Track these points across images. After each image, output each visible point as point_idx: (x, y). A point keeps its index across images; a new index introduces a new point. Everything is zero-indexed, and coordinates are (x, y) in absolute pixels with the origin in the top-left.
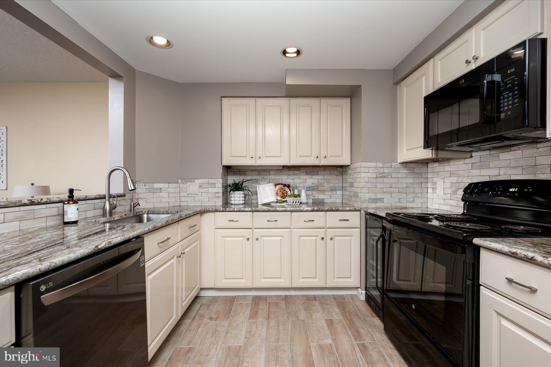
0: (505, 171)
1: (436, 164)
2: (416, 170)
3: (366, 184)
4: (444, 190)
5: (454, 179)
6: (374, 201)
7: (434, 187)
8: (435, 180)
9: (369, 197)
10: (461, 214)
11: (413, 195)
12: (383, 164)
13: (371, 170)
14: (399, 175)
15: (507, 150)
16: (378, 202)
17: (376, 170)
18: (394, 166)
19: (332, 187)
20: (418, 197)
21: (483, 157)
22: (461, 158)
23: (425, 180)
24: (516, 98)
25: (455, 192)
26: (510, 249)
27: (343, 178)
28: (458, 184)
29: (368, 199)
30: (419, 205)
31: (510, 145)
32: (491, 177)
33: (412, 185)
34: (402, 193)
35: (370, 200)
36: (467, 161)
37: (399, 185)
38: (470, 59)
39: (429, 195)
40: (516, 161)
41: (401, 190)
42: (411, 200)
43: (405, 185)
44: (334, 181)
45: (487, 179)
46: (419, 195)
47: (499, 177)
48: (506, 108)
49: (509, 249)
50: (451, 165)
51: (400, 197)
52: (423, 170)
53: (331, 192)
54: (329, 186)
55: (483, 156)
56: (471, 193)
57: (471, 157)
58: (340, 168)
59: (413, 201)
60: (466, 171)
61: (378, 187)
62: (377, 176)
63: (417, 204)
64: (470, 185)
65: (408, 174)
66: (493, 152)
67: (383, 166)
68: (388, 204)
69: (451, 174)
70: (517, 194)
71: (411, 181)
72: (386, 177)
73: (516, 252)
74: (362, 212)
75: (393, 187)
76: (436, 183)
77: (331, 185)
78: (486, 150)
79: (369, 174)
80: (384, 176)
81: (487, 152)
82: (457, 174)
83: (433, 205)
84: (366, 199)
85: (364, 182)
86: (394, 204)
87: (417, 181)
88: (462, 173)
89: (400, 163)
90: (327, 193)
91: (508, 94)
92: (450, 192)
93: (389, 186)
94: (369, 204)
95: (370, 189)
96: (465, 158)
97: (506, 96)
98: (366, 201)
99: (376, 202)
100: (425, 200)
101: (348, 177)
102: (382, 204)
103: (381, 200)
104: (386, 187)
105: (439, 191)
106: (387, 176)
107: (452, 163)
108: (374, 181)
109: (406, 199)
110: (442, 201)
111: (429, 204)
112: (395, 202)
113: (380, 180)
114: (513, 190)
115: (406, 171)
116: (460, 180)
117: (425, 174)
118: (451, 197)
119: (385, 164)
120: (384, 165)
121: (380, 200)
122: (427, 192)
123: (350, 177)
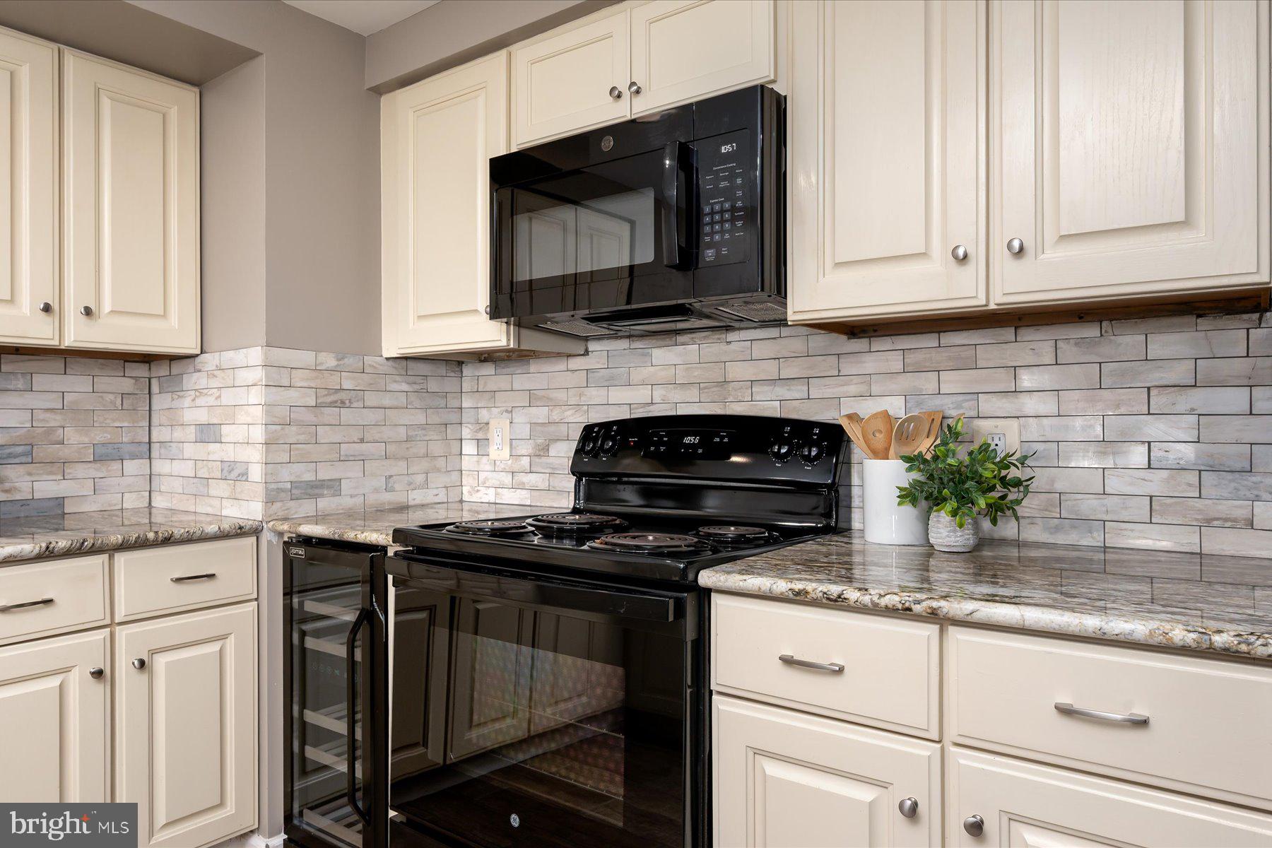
0: (664, 393)
1: (488, 369)
2: (433, 385)
3: (282, 429)
4: (511, 445)
5: (540, 414)
6: (309, 491)
7: (480, 436)
8: (484, 415)
9: (293, 479)
10: (569, 511)
11: (425, 464)
12: (339, 360)
13: (299, 378)
14: (387, 400)
15: (668, 342)
16: (322, 496)
17: (317, 378)
18: (370, 365)
19: (103, 444)
20: (439, 470)
21: (614, 356)
22: (559, 355)
23: (453, 417)
24: (739, 218)
25: (543, 451)
26: (790, 586)
27: (154, 407)
28: (552, 428)
29: (289, 486)
30: (440, 495)
31: (674, 331)
32: (634, 409)
33: (423, 432)
34: (396, 458)
35: (296, 488)
36: (576, 363)
37: (387, 433)
38: (623, 87)
39: (467, 463)
40: (687, 369)
41: (392, 448)
42: (420, 479)
43: (402, 432)
44: (114, 421)
45: (623, 414)
46: (441, 463)
47: (652, 408)
48: (717, 237)
49: (789, 583)
50: (532, 370)
51: (388, 474)
52: (450, 384)
53: (98, 465)
54: (86, 440)
55: (615, 353)
56: (595, 454)
57: (587, 353)
58: (142, 365)
59: (426, 485)
60: (571, 392)
61: (322, 442)
62: (319, 401)
63: (435, 492)
64: (588, 429)
65: (412, 397)
66: (638, 344)
67: (338, 365)
68: (353, 499)
69: (533, 398)
70: (700, 451)
71: (420, 418)
72: (348, 405)
73: (805, 589)
74: (266, 536)
75: (371, 439)
76: (487, 424)
77: (100, 436)
78: (621, 337)
79: (293, 393)
80: (343, 402)
81: (623, 344)
82: (551, 399)
83: (478, 491)
84: (281, 486)
85: (277, 420)
86: (372, 499)
87: (435, 419)
88: (561, 395)
89: (387, 359)
90: (80, 471)
91: (721, 203)
92: (530, 451)
93: (356, 435)
94: (292, 504)
95: (297, 449)
96: (569, 356)
97: (717, 208)
98: (283, 495)
99: (316, 496)
100: (455, 475)
101: (187, 402)
102: (336, 500)
103: (333, 486)
104: (346, 440)
105: (499, 451)
106: (350, 400)
107: (534, 366)
108: (309, 417)
109: (406, 478)
110: (507, 479)
111: (465, 490)
112: (376, 490)
113: (329, 414)
114: (691, 441)
115: (405, 387)
116: (556, 416)
117: (454, 398)
118: (533, 463)
119: (346, 360)
120: (341, 362)
121: (329, 487)
122: (461, 454)
123: (199, 402)
